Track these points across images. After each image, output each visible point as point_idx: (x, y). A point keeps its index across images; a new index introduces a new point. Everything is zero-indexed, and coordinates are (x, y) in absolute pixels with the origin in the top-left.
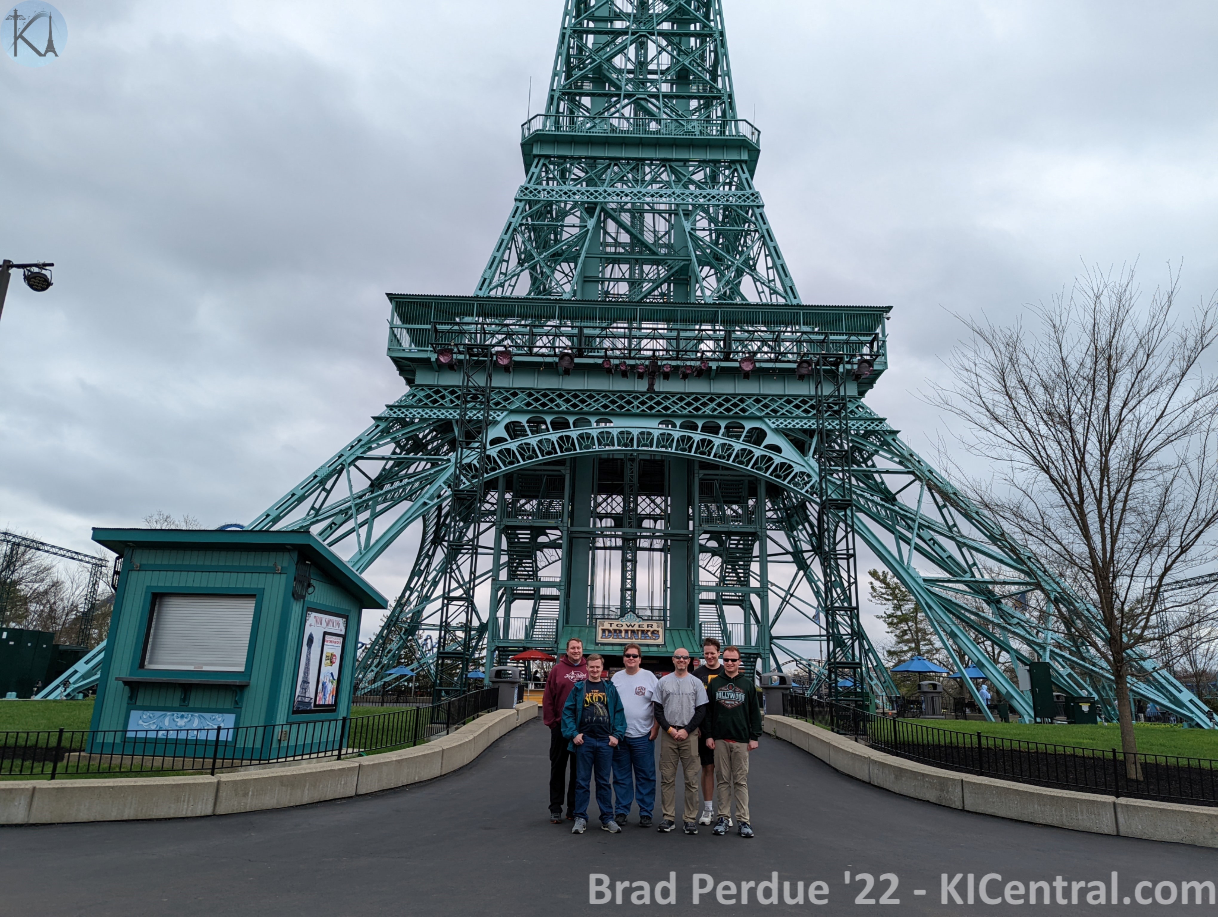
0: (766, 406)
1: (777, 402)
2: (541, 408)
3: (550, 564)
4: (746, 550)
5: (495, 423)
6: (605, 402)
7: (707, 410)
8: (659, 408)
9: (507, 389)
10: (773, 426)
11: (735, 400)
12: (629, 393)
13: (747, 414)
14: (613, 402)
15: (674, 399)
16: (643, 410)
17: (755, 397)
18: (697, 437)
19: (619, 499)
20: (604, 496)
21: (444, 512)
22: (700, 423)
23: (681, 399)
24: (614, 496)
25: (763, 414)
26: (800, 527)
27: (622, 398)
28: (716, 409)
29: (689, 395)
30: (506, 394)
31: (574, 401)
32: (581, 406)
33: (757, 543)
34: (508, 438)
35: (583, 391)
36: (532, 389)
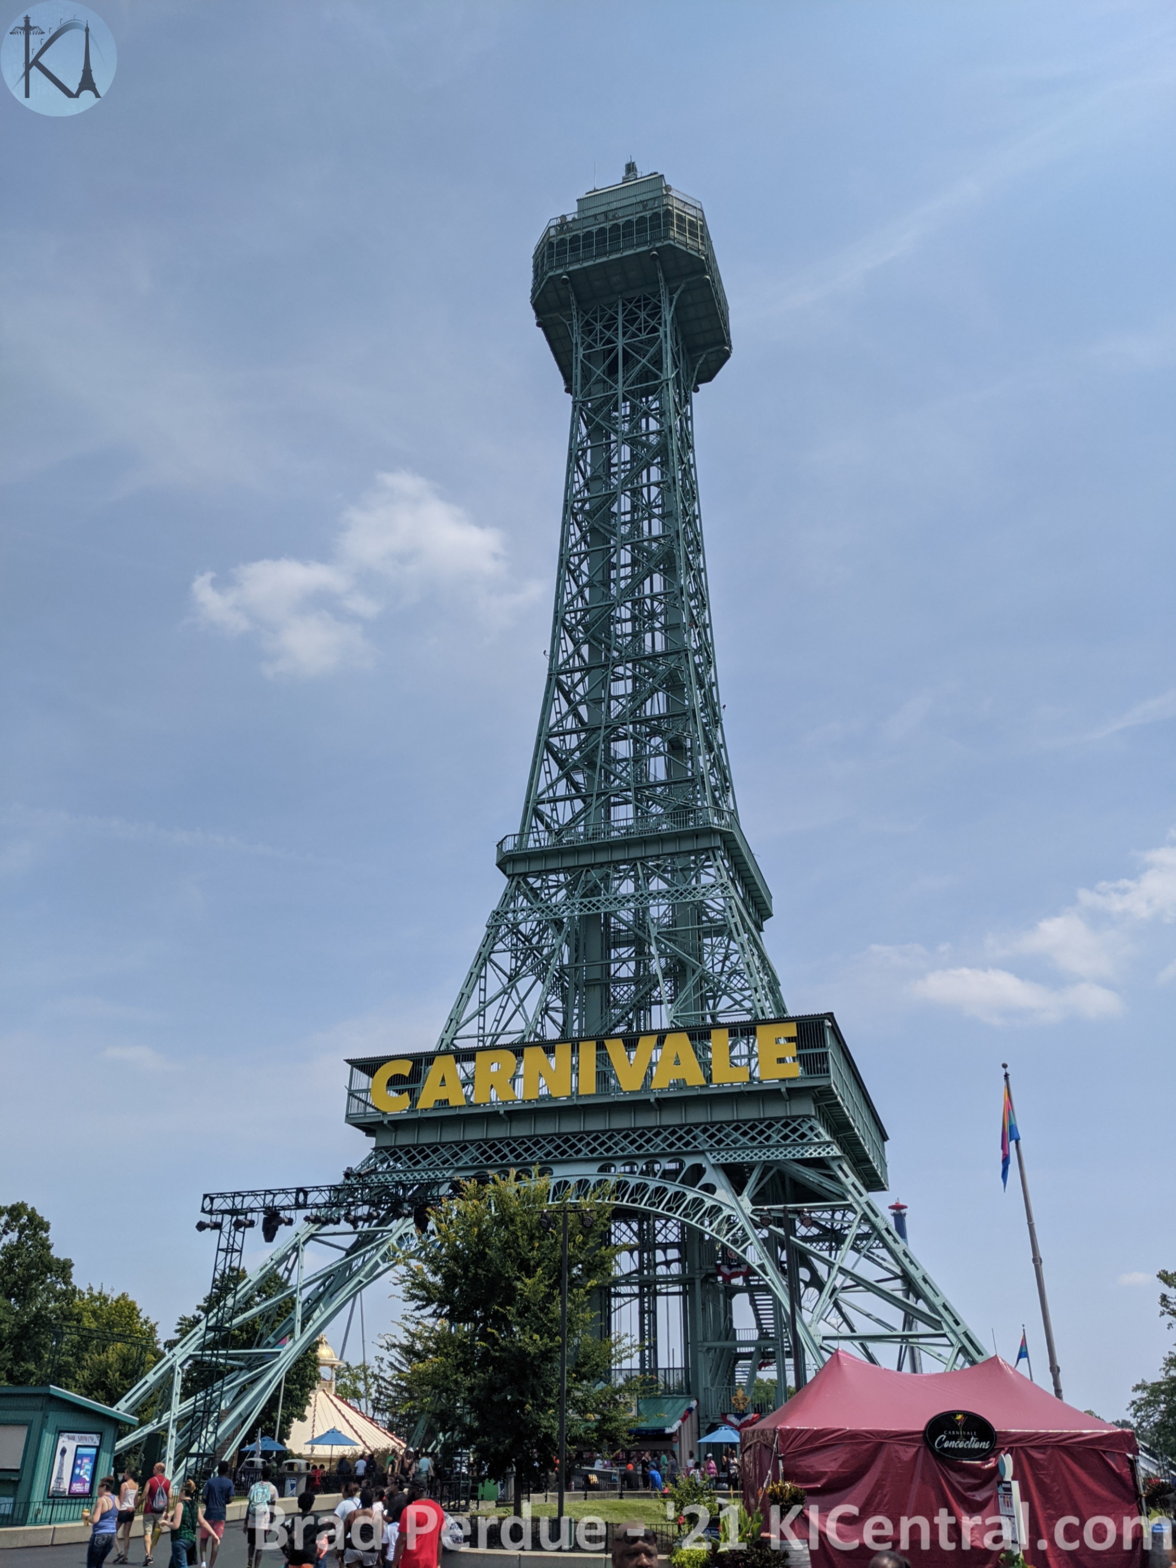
0: (712, 1136)
1: (724, 1129)
2: (485, 1162)
7: (651, 1147)
8: (602, 1150)
10: (714, 1161)
11: (681, 1133)
12: (576, 1134)
13: (691, 1148)
14: (557, 1147)
15: (619, 1138)
16: (584, 1154)
17: (703, 1127)
22: (640, 1164)
23: (626, 1137)
25: (707, 1146)
27: (566, 1141)
28: (659, 1146)
30: (455, 1149)
31: (519, 1150)
32: (525, 1155)
35: (530, 1138)
36: (482, 1140)
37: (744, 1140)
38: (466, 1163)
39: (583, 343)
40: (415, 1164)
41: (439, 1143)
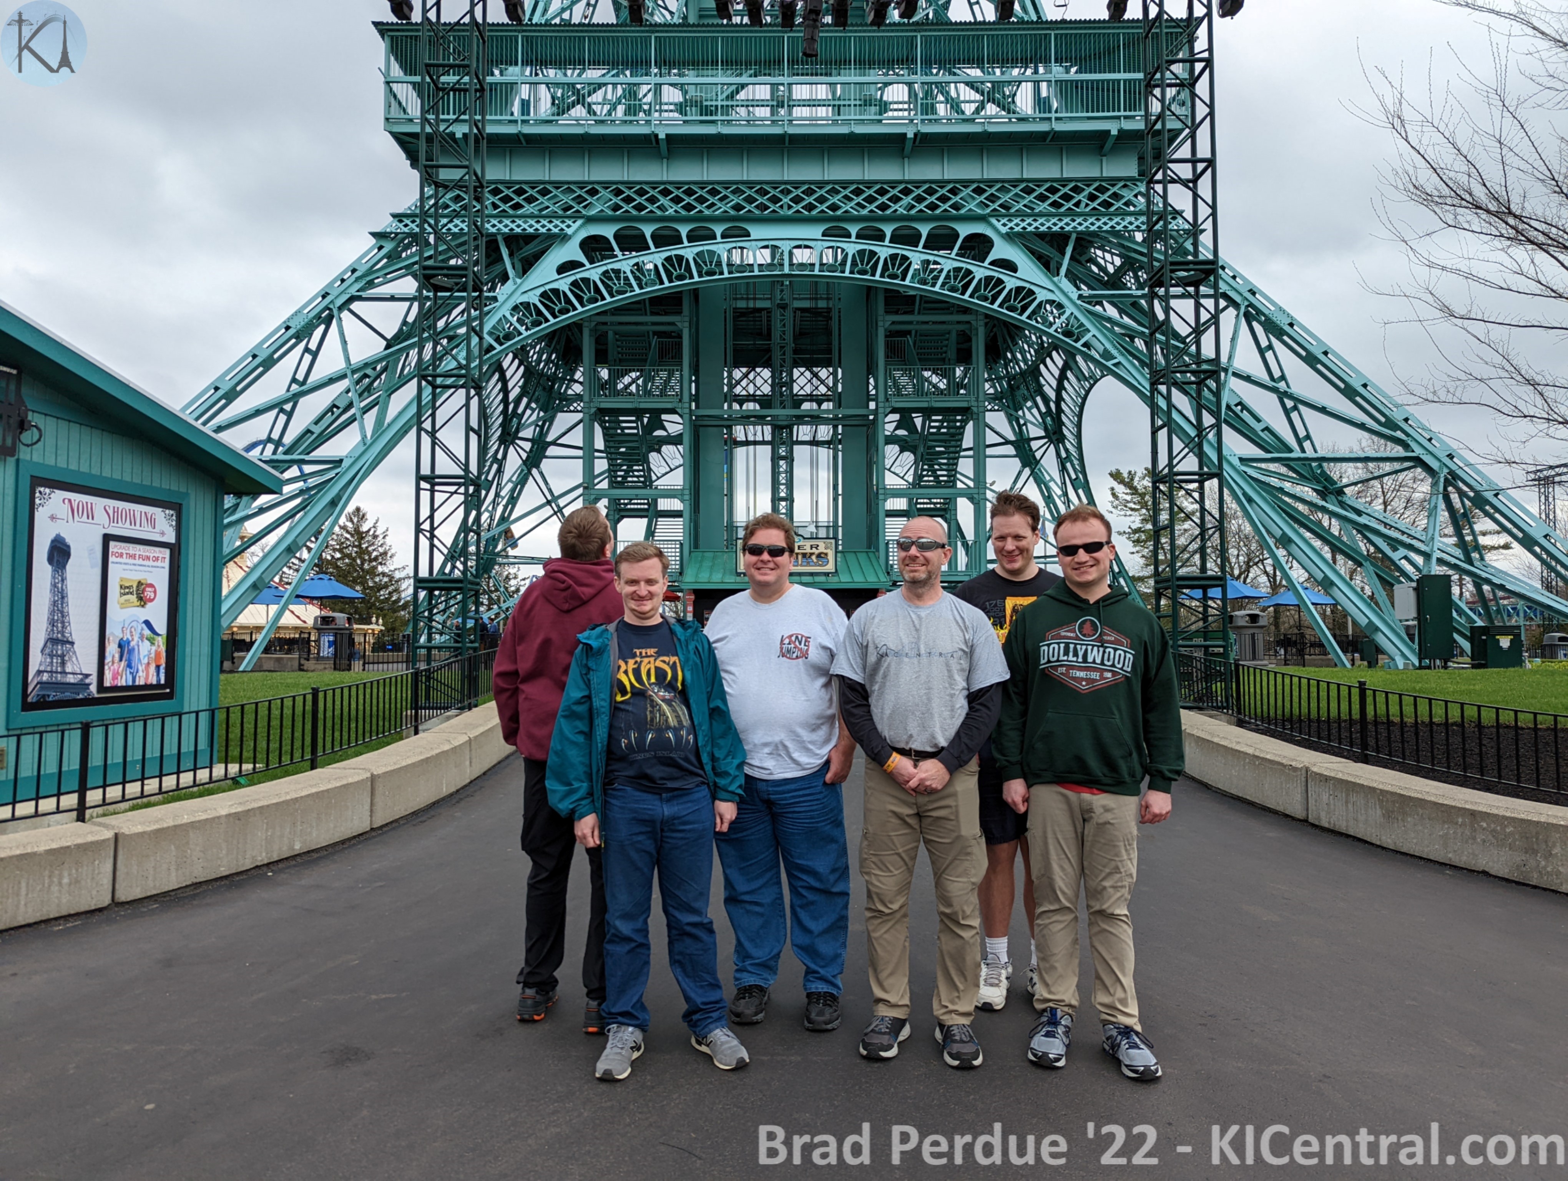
0: (992, 198)
1: (1009, 191)
2: (634, 212)
3: (672, 470)
4: (953, 435)
5: (563, 238)
6: (736, 200)
7: (900, 208)
8: (823, 207)
9: (581, 185)
10: (1004, 230)
11: (944, 191)
12: (775, 184)
13: (962, 211)
14: (750, 200)
15: (847, 192)
16: (798, 211)
17: (975, 186)
18: (884, 251)
19: (766, 373)
20: (744, 370)
21: (512, 396)
22: (888, 230)
23: (858, 192)
24: (758, 370)
25: (988, 211)
26: (1029, 404)
27: (763, 192)
28: (913, 207)
29: (869, 184)
30: (579, 192)
31: (688, 200)
32: (699, 208)
33: (971, 423)
34: (584, 260)
35: (702, 184)
36: (620, 181)
37: (1044, 205)
38: (602, 211)
40: (514, 208)
41: (549, 183)
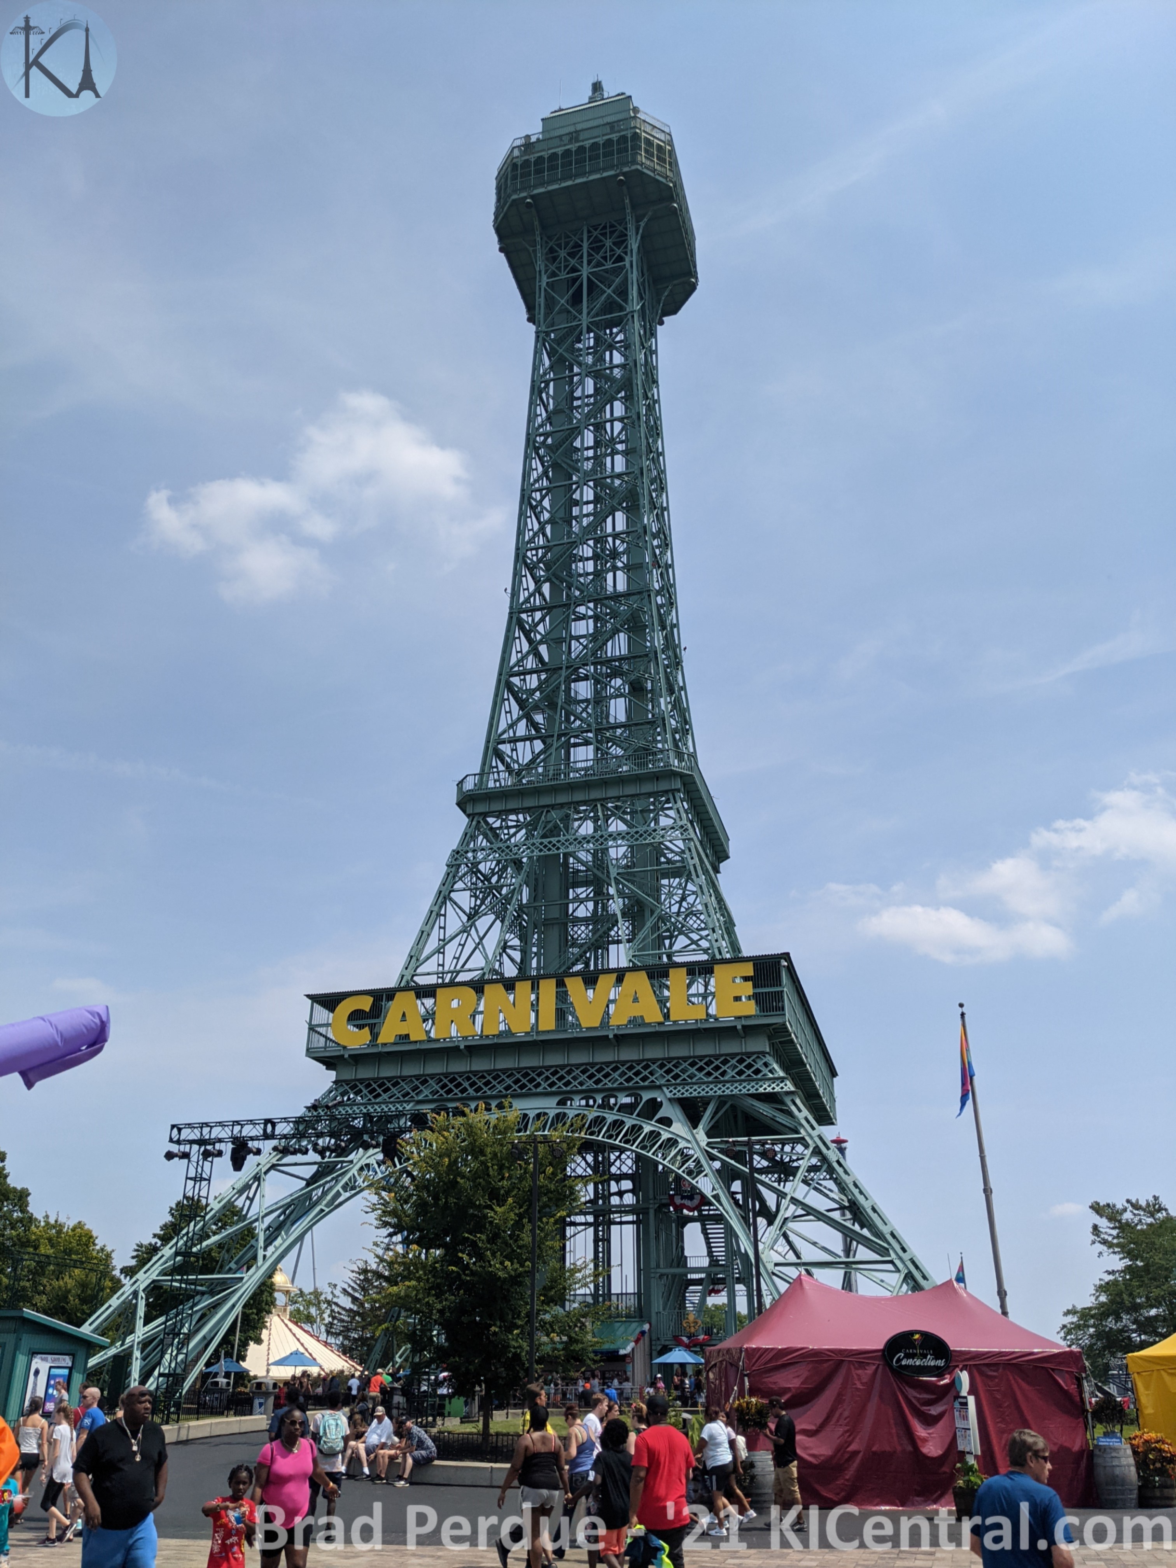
0: (668, 1072)
1: (681, 1065)
2: (445, 1096)
7: (608, 1082)
8: (561, 1084)
9: (417, 1077)
10: (670, 1095)
11: (639, 1068)
12: (535, 1069)
13: (647, 1083)
14: (517, 1081)
15: (578, 1072)
16: (544, 1088)
17: (660, 1062)
18: (591, 1115)
22: (599, 1098)
23: (585, 1071)
25: (663, 1081)
27: (526, 1076)
28: (616, 1080)
29: (593, 1065)
30: (416, 1083)
31: (479, 1084)
32: (484, 1089)
35: (490, 1073)
36: (442, 1074)
37: (700, 1075)
38: (427, 1096)
39: (546, 272)
40: (375, 1097)
41: (400, 1077)
